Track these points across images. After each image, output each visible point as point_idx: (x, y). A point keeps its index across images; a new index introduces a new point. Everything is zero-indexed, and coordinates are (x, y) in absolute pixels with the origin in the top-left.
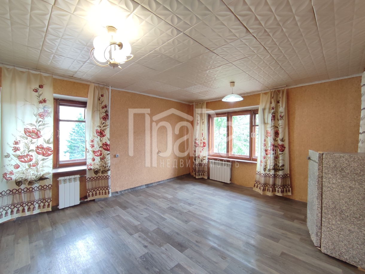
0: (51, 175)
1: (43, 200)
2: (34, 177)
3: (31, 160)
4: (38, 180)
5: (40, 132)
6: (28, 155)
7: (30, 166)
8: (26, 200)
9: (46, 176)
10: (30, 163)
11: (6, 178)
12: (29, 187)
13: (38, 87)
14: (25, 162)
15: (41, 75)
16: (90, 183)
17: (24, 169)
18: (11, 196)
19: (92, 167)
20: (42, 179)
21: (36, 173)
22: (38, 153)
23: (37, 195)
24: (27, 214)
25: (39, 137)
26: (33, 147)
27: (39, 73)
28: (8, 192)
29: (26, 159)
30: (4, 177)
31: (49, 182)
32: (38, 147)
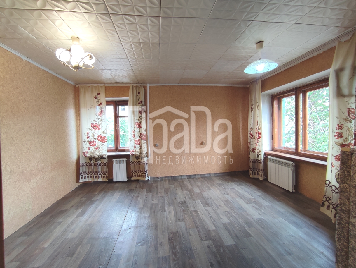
0: (107, 156)
1: (103, 172)
2: (97, 156)
3: (95, 145)
4: (100, 159)
5: (100, 126)
6: (94, 141)
7: (95, 149)
8: (94, 171)
9: (104, 157)
10: (95, 147)
11: (84, 155)
12: (95, 162)
13: (97, 95)
14: (93, 146)
15: (98, 86)
16: (133, 166)
17: (92, 150)
18: (87, 167)
19: (134, 153)
20: (102, 158)
21: (98, 154)
22: (99, 140)
23: (99, 169)
24: (95, 180)
25: (99, 129)
26: (96, 136)
27: (97, 85)
28: (86, 164)
29: (93, 144)
30: (83, 154)
31: (106, 161)
32: (98, 136)
